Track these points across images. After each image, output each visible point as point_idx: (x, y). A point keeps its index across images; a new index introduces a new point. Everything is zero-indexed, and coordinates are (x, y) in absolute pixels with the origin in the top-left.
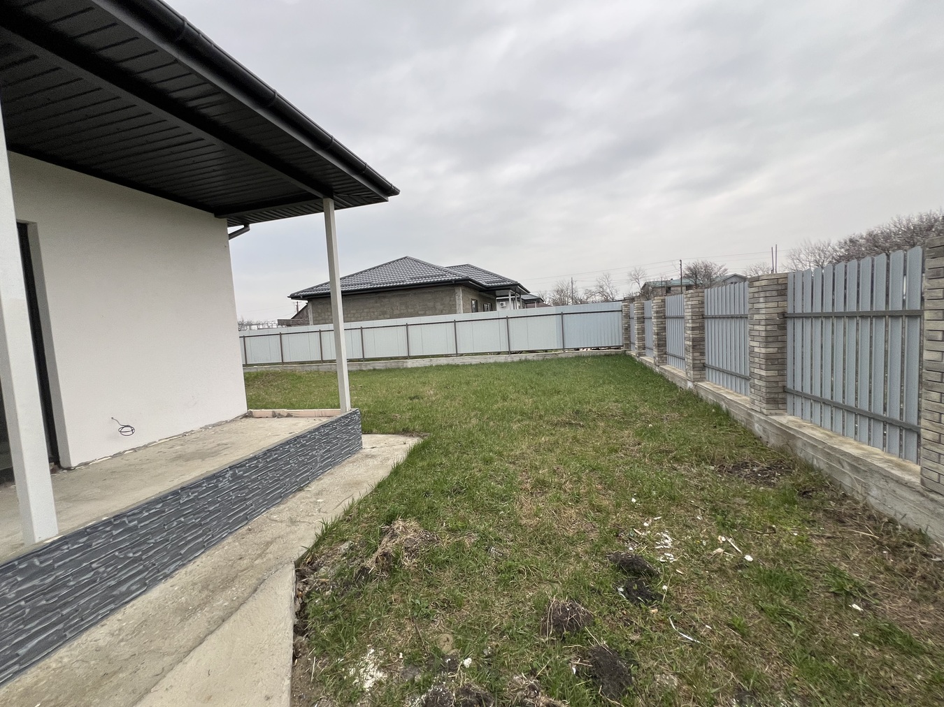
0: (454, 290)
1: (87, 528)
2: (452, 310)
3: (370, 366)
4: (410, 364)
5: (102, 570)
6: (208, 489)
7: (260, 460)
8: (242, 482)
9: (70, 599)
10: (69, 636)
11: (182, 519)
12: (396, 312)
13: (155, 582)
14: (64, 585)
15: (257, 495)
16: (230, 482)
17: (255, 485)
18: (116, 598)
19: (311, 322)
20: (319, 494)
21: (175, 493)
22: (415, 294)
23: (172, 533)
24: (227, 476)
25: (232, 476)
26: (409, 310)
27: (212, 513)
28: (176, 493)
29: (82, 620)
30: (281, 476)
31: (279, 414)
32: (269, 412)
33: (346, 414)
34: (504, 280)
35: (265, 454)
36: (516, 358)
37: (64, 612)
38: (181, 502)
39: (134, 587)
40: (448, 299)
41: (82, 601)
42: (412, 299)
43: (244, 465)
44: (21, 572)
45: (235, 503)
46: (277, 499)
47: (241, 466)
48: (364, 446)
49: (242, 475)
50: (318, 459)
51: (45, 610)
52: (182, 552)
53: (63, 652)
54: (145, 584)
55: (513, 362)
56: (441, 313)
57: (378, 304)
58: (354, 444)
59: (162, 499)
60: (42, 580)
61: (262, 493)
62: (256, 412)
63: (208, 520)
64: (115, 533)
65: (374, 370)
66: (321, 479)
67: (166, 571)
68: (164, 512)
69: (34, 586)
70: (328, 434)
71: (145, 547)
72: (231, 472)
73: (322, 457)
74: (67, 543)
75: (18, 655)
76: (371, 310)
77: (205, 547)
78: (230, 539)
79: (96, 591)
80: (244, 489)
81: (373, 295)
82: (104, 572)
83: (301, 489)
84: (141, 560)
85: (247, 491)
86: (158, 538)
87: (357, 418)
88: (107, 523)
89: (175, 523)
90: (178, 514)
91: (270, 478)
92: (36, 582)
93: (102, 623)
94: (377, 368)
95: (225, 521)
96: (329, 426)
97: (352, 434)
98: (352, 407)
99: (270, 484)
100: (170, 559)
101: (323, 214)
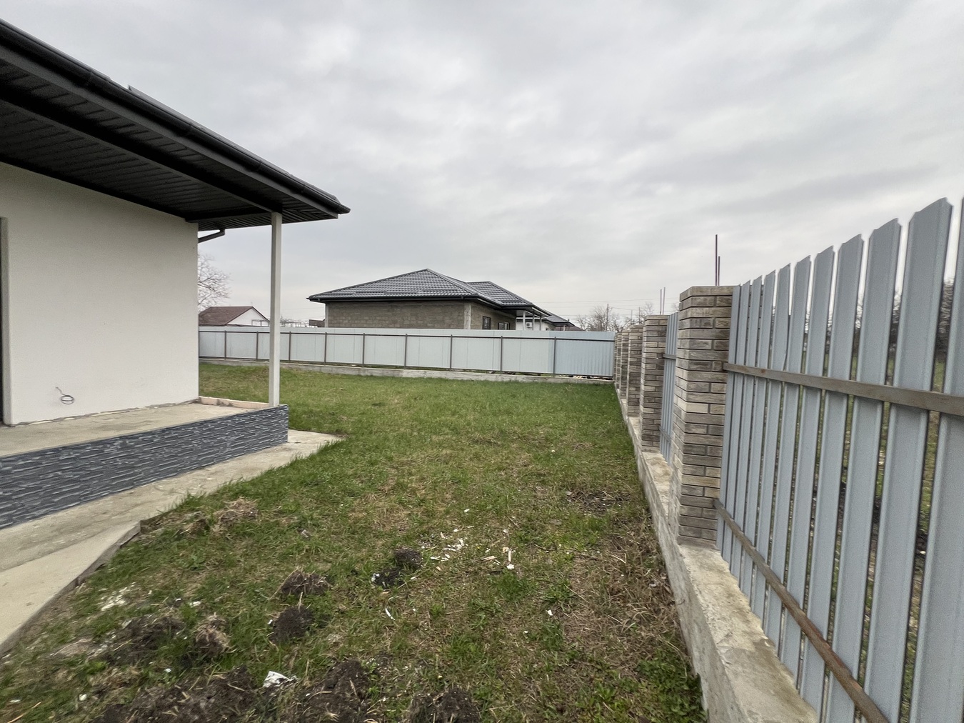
0: (464, 306)
2: (460, 326)
3: (368, 372)
4: (405, 373)
6: (91, 452)
7: (157, 436)
8: (132, 451)
11: (59, 473)
12: (407, 322)
13: (22, 519)
15: (148, 465)
16: (118, 450)
17: (147, 456)
19: (326, 325)
20: (216, 473)
22: (426, 306)
23: (47, 483)
24: (115, 444)
25: (121, 445)
26: (419, 322)
27: (93, 473)
28: (56, 451)
30: (179, 453)
31: (223, 403)
32: (214, 400)
34: (520, 300)
35: (163, 431)
36: (507, 378)
38: (61, 458)
40: (457, 314)
42: (423, 311)
43: (137, 438)
45: (122, 469)
46: (172, 472)
47: (133, 438)
48: (287, 440)
49: (133, 446)
50: (228, 444)
52: (55, 501)
54: (12, 520)
55: (502, 382)
56: (449, 327)
57: (390, 313)
58: (277, 436)
59: (42, 453)
61: (156, 464)
62: (205, 399)
63: (88, 478)
65: (372, 376)
66: (227, 462)
67: (34, 513)
68: (41, 464)
70: (243, 423)
71: (15, 489)
72: (120, 442)
73: (233, 443)
76: (383, 318)
77: (81, 500)
78: (110, 497)
80: (133, 457)
81: (387, 304)
83: (201, 468)
84: (11, 499)
85: (136, 460)
86: (31, 485)
87: (284, 414)
89: (51, 475)
90: (56, 467)
91: (166, 453)
94: (374, 375)
95: (107, 482)
96: (246, 416)
97: (276, 428)
98: (281, 403)
99: (166, 458)
100: (42, 504)
101: (270, 226)
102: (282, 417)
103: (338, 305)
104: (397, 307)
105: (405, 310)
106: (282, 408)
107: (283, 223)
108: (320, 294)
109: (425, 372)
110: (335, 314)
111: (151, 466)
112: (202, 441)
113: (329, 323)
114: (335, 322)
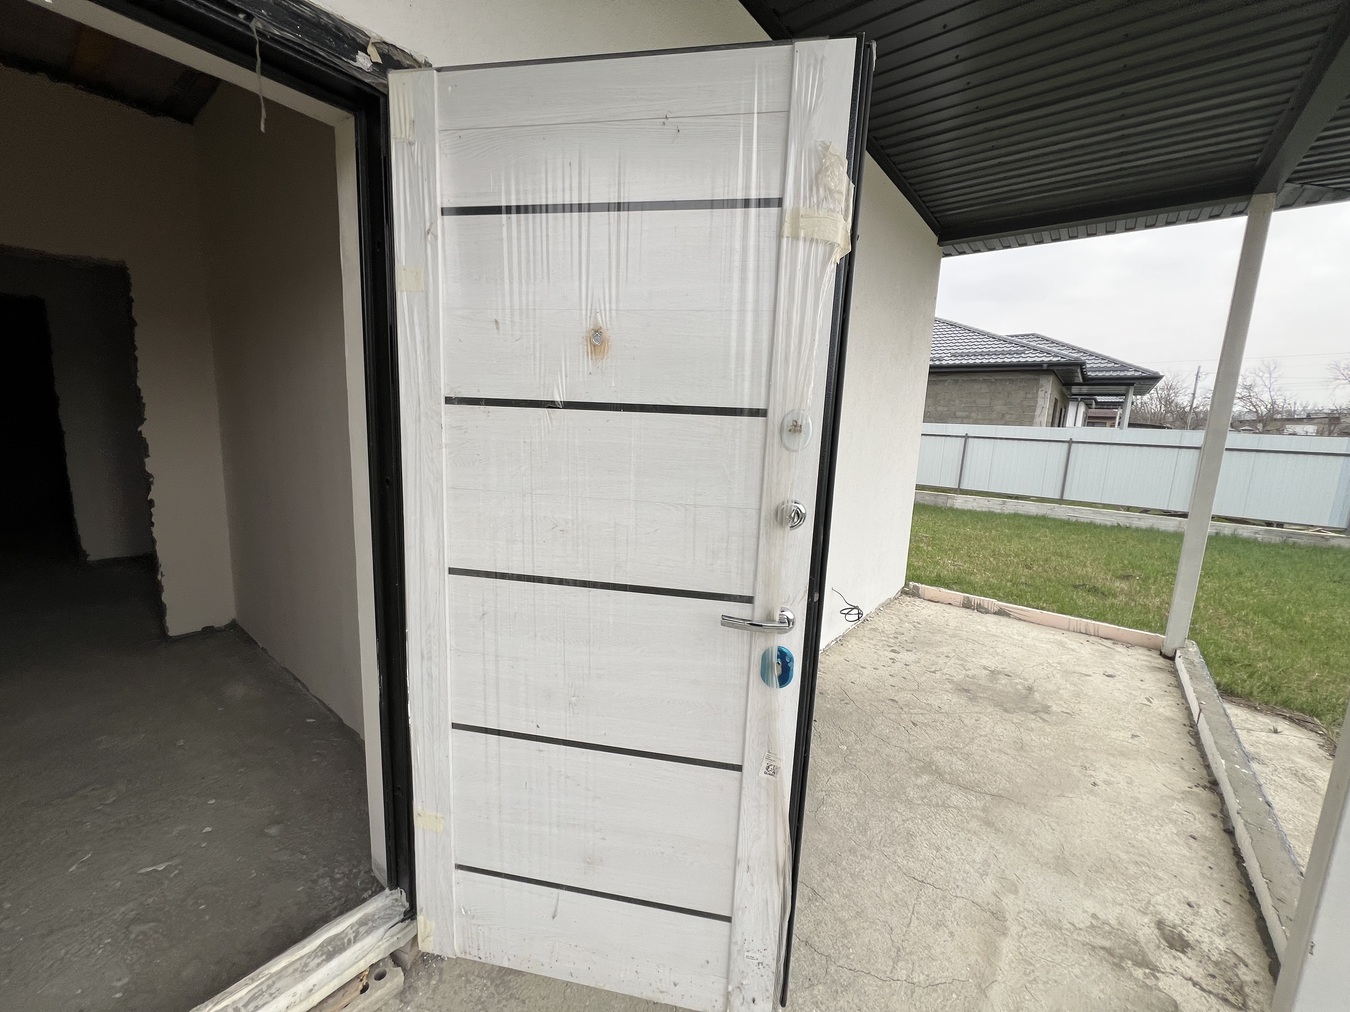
0: (1036, 380)
32: (953, 595)
34: (1124, 367)
40: (1021, 394)
62: (928, 589)
109: (1004, 503)
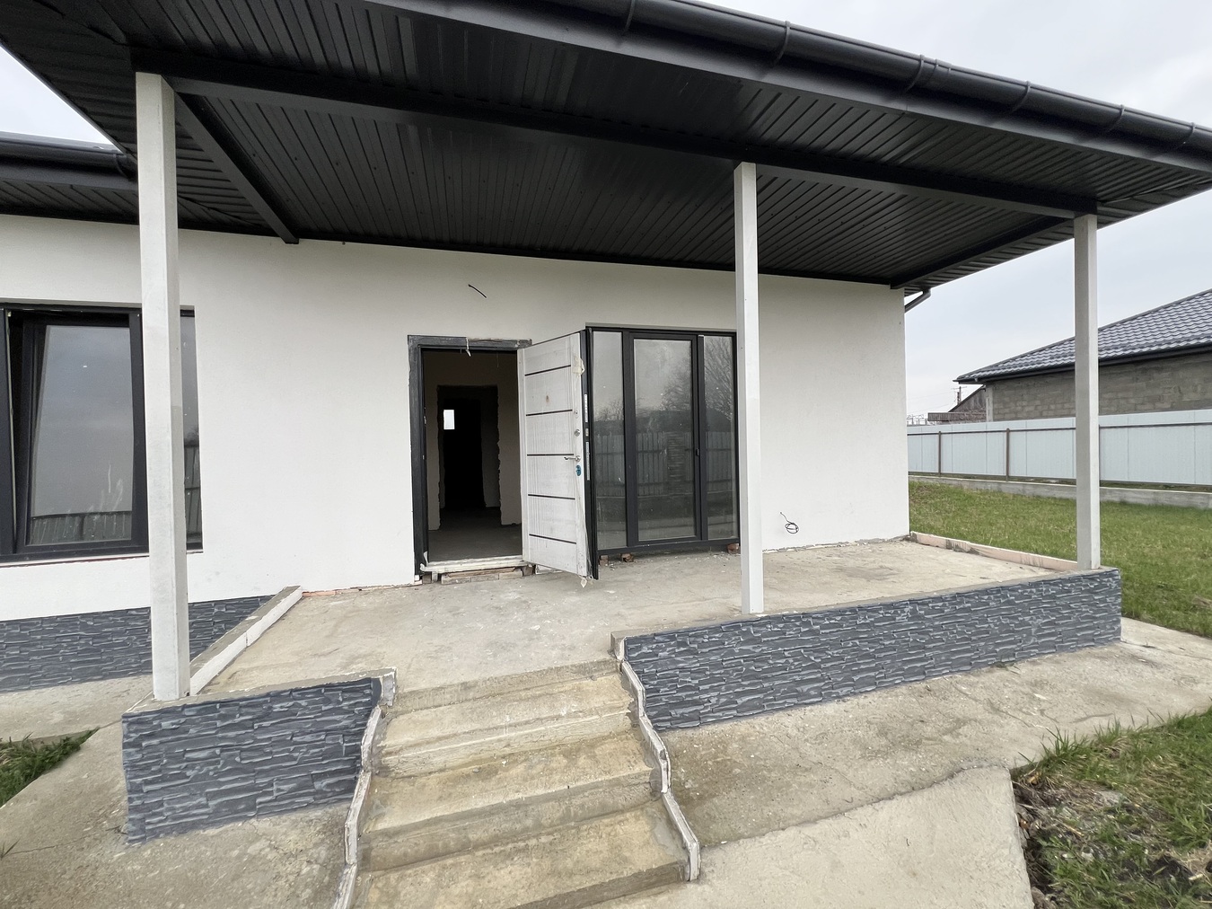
1: (784, 616)
5: (791, 661)
6: (885, 618)
7: (947, 603)
8: (922, 624)
9: (769, 675)
10: (766, 709)
11: (858, 642)
14: (765, 661)
15: (940, 648)
16: (909, 619)
17: (938, 634)
18: (800, 695)
19: (989, 416)
20: (1038, 684)
21: (852, 610)
23: (848, 653)
24: (906, 610)
25: (912, 612)
27: (887, 648)
28: (854, 611)
29: (775, 700)
30: (973, 634)
31: (957, 546)
32: (940, 539)
33: (1090, 572)
35: (954, 597)
37: (766, 685)
38: (859, 622)
39: (813, 693)
41: (777, 683)
43: (927, 604)
44: (744, 634)
45: (913, 648)
46: (965, 664)
47: (923, 604)
48: (1123, 637)
49: (922, 615)
50: (1033, 630)
51: (754, 676)
52: (855, 678)
53: (762, 719)
54: (821, 695)
58: (1104, 628)
59: (840, 612)
60: (754, 648)
61: (947, 648)
62: (923, 536)
63: (883, 655)
64: (803, 630)
66: (1034, 663)
67: (839, 691)
68: (842, 627)
69: (749, 650)
70: (1053, 597)
71: (824, 656)
72: (911, 607)
73: (1040, 629)
74: (770, 624)
75: (737, 703)
77: (878, 684)
78: (903, 689)
79: (785, 679)
80: (924, 633)
82: (792, 664)
83: (1001, 666)
84: (820, 668)
85: (927, 637)
86: (835, 653)
87: (1114, 585)
88: (797, 618)
89: (851, 644)
90: (854, 634)
91: (958, 633)
92: (750, 647)
93: (789, 712)
95: (900, 664)
96: (1055, 584)
97: (1100, 610)
98: (1104, 563)
99: (958, 640)
100: (842, 681)
101: (1071, 242)
102: (1110, 593)
103: (1010, 383)
104: (1159, 370)
105: (1181, 374)
106: (1110, 575)
107: (1098, 228)
108: (977, 372)
110: (1007, 399)
111: (945, 649)
112: (999, 620)
113: (994, 414)
114: (1007, 410)
